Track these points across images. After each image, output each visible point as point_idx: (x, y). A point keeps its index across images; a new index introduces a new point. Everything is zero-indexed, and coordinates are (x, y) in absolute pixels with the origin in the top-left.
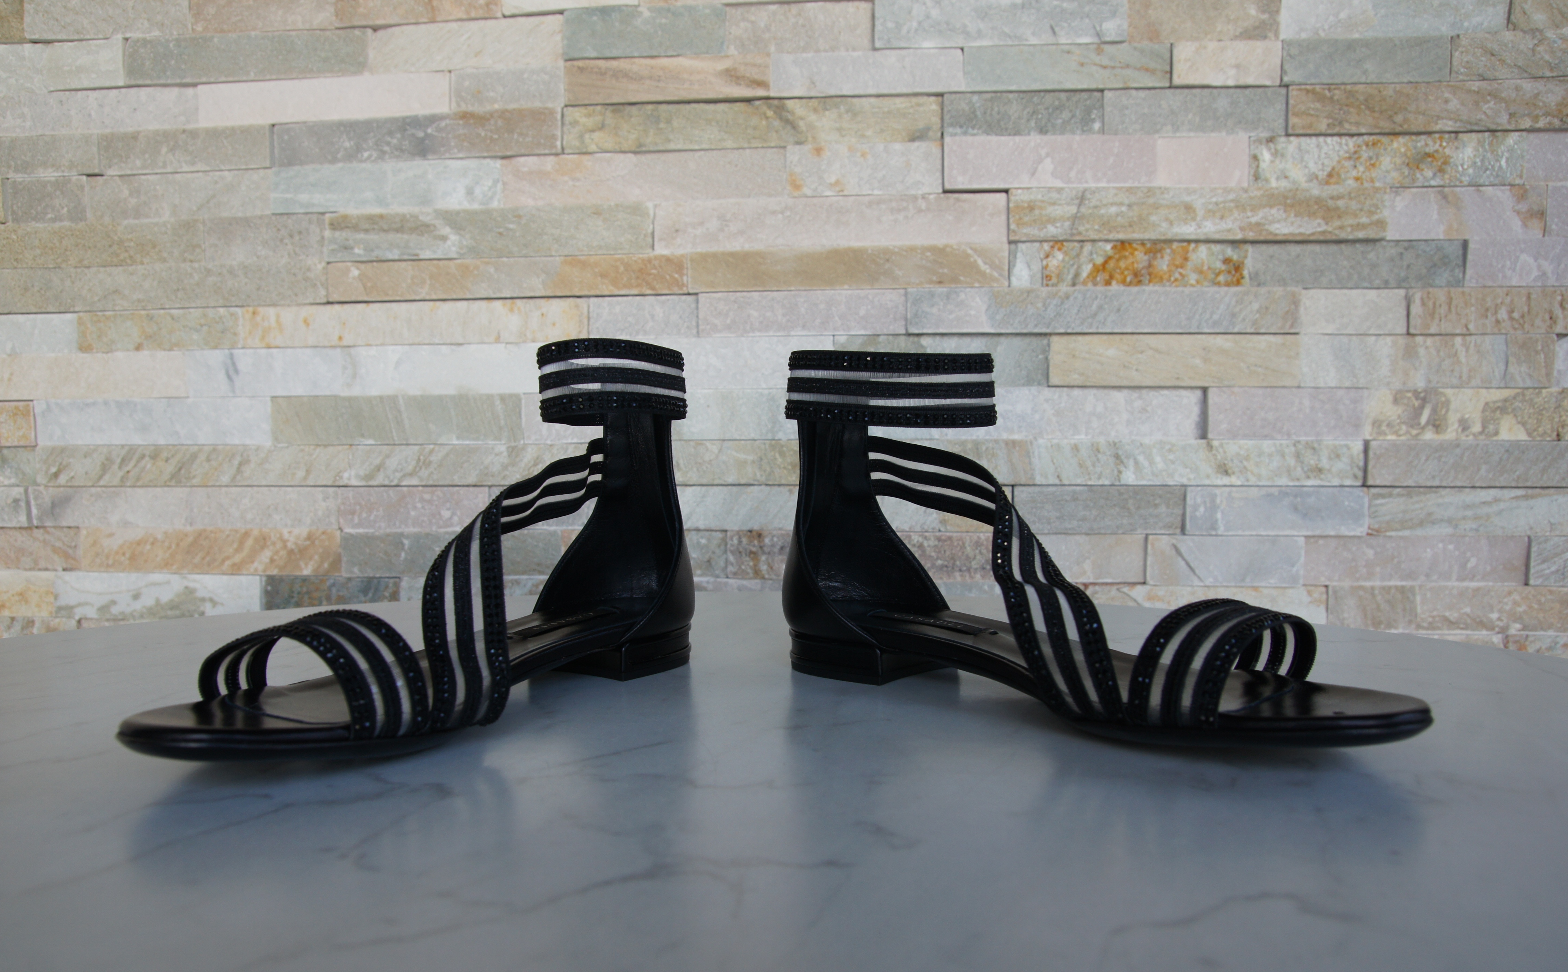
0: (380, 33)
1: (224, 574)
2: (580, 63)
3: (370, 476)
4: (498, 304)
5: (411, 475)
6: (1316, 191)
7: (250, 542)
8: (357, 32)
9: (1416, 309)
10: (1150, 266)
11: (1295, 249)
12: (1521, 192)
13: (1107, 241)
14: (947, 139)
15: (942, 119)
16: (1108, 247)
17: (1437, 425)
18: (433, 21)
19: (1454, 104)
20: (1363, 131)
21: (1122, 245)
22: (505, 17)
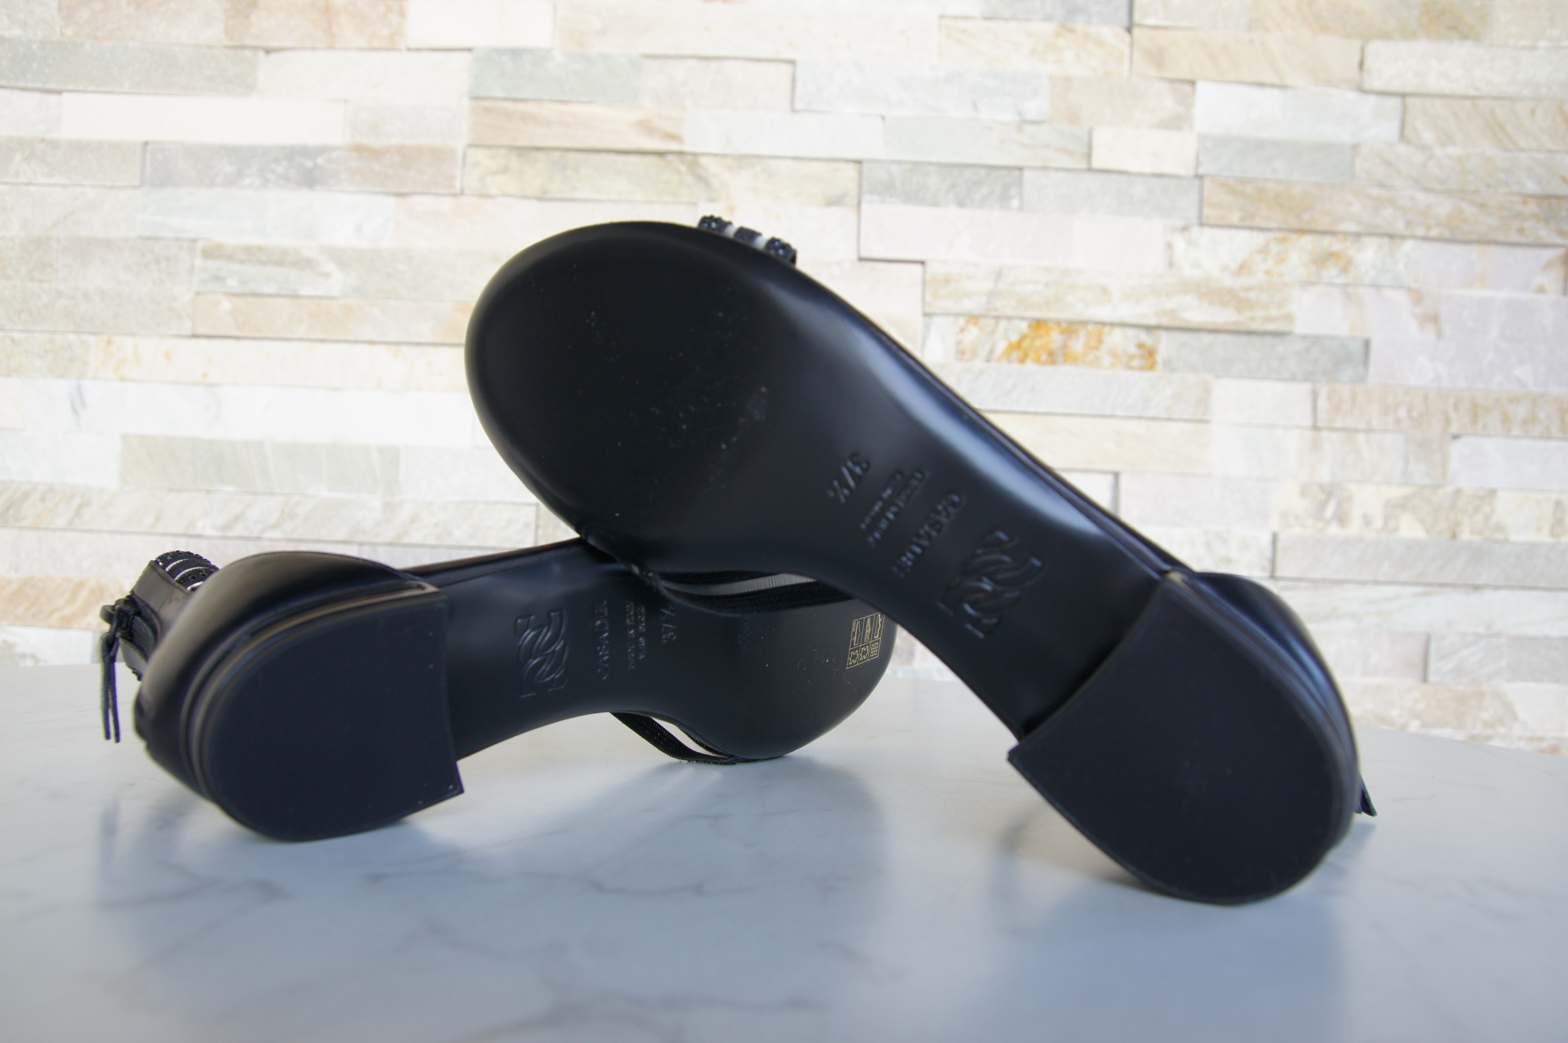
0: (274, 57)
1: (51, 627)
2: (487, 104)
3: (227, 527)
4: (381, 349)
5: (275, 526)
6: (1228, 281)
7: (84, 594)
8: (248, 53)
9: (1322, 403)
10: (1065, 346)
11: (1207, 338)
12: (1417, 297)
13: (1023, 319)
14: (865, 206)
15: (860, 186)
16: (1024, 326)
17: (1341, 519)
18: (331, 47)
19: (1356, 208)
20: (1273, 225)
21: (1038, 324)
22: (409, 49)
